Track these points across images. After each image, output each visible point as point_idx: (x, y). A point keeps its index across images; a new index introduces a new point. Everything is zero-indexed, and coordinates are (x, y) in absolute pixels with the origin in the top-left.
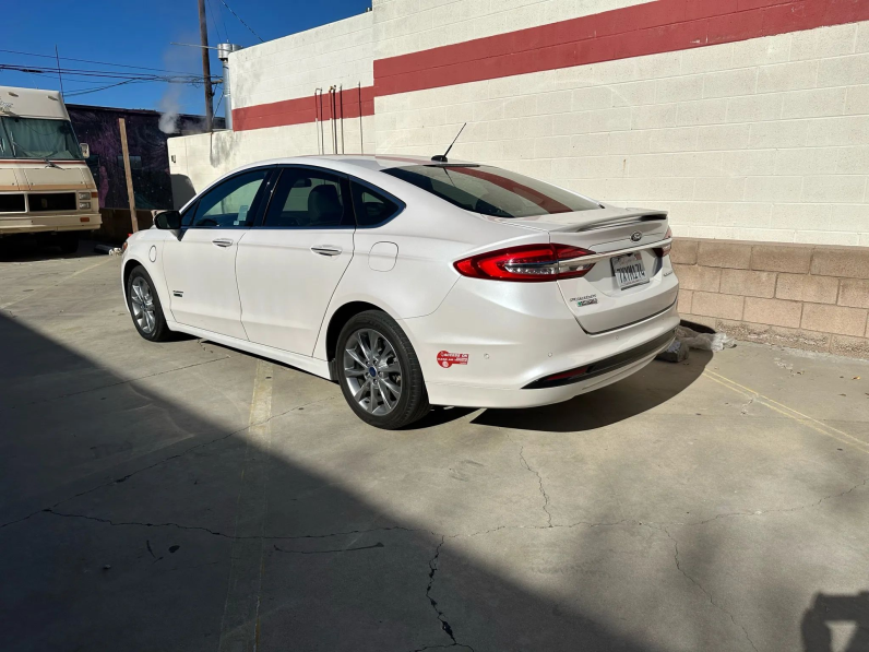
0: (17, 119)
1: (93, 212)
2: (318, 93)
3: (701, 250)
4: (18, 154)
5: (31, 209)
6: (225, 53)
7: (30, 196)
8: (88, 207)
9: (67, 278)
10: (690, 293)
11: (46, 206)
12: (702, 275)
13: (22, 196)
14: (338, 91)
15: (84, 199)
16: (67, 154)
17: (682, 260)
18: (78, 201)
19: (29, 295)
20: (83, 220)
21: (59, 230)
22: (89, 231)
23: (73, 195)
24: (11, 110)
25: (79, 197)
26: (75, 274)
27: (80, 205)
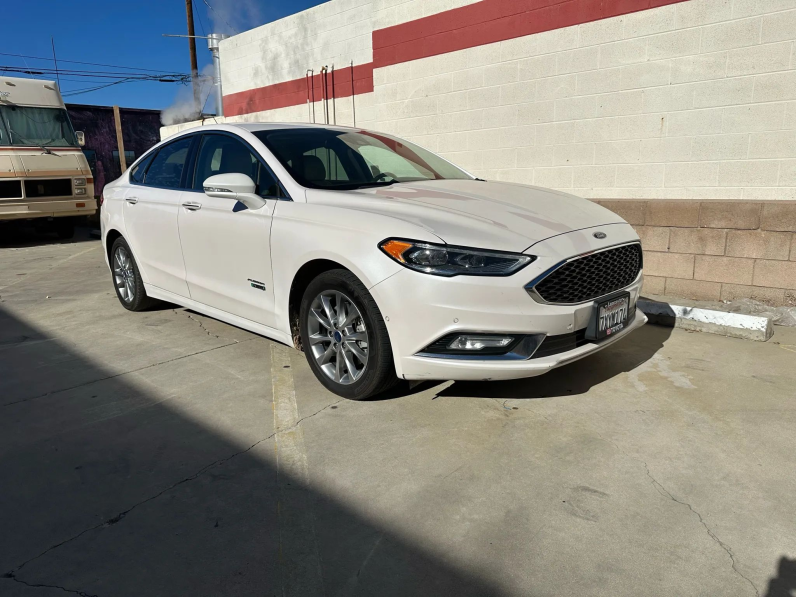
0: (13, 108)
1: (88, 197)
2: (310, 75)
3: (765, 212)
4: (14, 141)
5: (28, 195)
6: (215, 41)
7: (27, 183)
8: (84, 192)
9: (61, 261)
10: (751, 262)
11: (42, 192)
12: (766, 241)
13: (19, 182)
14: (329, 71)
15: (80, 184)
16: (64, 142)
17: (741, 224)
18: (73, 187)
19: (23, 278)
20: (79, 205)
21: (56, 215)
22: (85, 216)
23: (69, 181)
24: (8, 99)
25: (74, 183)
26: (70, 257)
27: (76, 191)
